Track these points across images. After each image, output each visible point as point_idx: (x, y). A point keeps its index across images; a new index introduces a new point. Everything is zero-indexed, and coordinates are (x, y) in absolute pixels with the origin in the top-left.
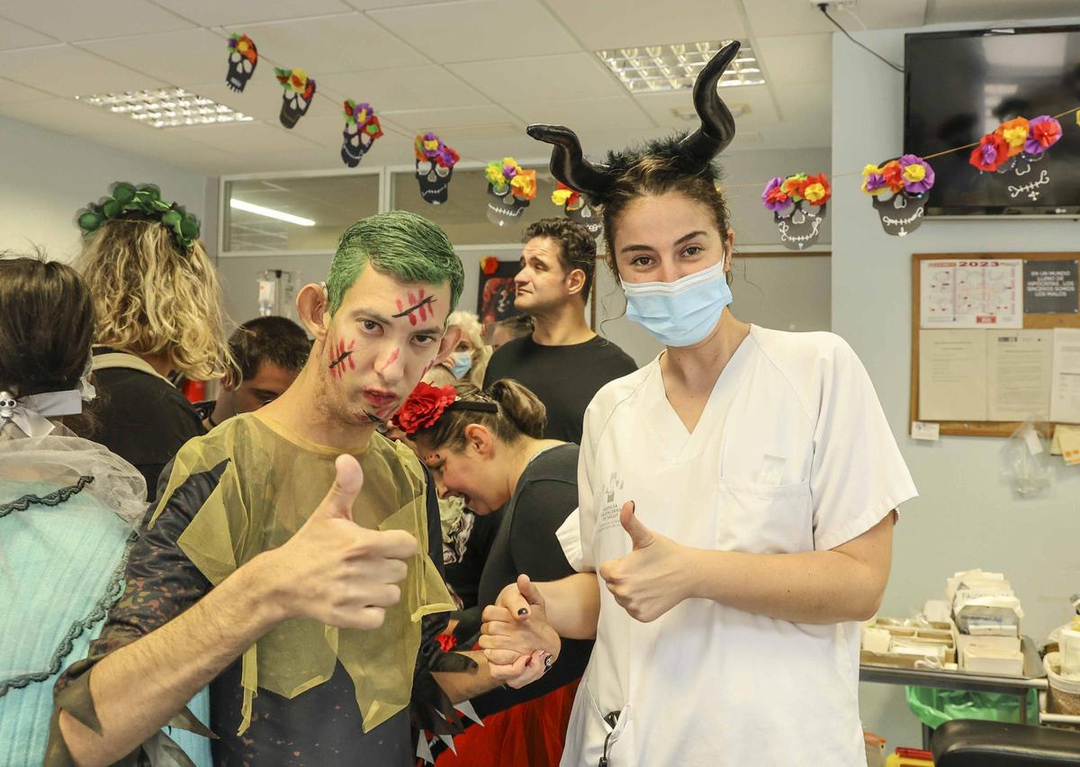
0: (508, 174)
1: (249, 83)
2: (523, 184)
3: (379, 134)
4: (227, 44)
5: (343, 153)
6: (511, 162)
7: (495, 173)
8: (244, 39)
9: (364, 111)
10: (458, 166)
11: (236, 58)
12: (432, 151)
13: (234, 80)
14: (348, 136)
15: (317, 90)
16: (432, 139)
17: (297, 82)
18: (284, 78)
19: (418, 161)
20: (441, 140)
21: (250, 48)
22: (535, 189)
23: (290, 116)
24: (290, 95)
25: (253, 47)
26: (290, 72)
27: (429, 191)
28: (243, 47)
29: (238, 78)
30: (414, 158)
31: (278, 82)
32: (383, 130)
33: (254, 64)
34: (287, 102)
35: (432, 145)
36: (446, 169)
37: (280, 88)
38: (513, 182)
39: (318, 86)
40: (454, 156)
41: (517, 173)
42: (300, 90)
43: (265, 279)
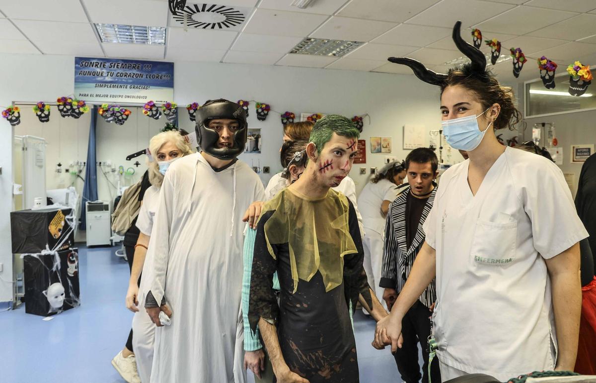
0: (577, 69)
2: (584, 74)
3: (525, 61)
4: (471, 34)
5: (514, 71)
6: (578, 64)
7: (570, 70)
8: (476, 30)
9: (518, 52)
10: (557, 70)
11: (475, 39)
12: (545, 65)
14: (514, 64)
16: (544, 59)
17: (494, 44)
18: (489, 43)
19: (541, 70)
20: (548, 59)
21: (479, 34)
22: (591, 75)
23: (494, 59)
24: (493, 51)
25: (480, 33)
26: (491, 41)
27: (547, 84)
28: (476, 34)
30: (539, 69)
31: (488, 46)
32: (526, 58)
33: (481, 40)
34: (493, 53)
35: (544, 62)
36: (552, 72)
37: (490, 48)
38: (578, 74)
39: (501, 44)
40: (554, 66)
41: (580, 69)
42: (496, 48)
43: (537, 128)
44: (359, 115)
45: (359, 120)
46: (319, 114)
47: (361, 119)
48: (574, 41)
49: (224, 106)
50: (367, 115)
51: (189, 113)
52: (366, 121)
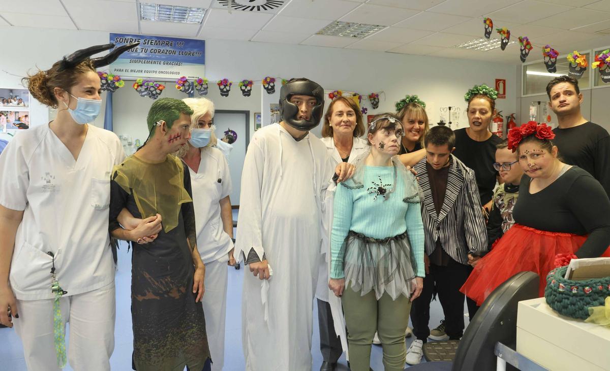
0: (575, 57)
1: (491, 35)
2: (581, 61)
3: (531, 48)
4: (484, 22)
5: (521, 56)
6: (576, 53)
7: (570, 58)
8: (488, 19)
9: (525, 40)
10: (558, 57)
11: (487, 27)
12: (548, 52)
13: (487, 35)
14: (522, 50)
15: (511, 34)
16: (548, 48)
17: (504, 33)
18: (500, 31)
19: (545, 57)
20: (551, 47)
23: (504, 46)
24: (503, 38)
25: (491, 22)
26: (502, 29)
27: (550, 68)
28: (488, 22)
29: (488, 34)
30: (543, 56)
31: (498, 34)
32: (532, 46)
33: (492, 27)
34: (502, 40)
35: (548, 50)
36: (554, 59)
37: (500, 36)
38: (576, 61)
39: (510, 32)
40: (556, 54)
41: (578, 57)
42: (505, 35)
43: (533, 106)
44: (375, 92)
45: (376, 97)
46: (339, 91)
47: (377, 96)
48: (569, 30)
49: (305, 85)
50: (383, 92)
51: (220, 89)
52: (381, 98)
